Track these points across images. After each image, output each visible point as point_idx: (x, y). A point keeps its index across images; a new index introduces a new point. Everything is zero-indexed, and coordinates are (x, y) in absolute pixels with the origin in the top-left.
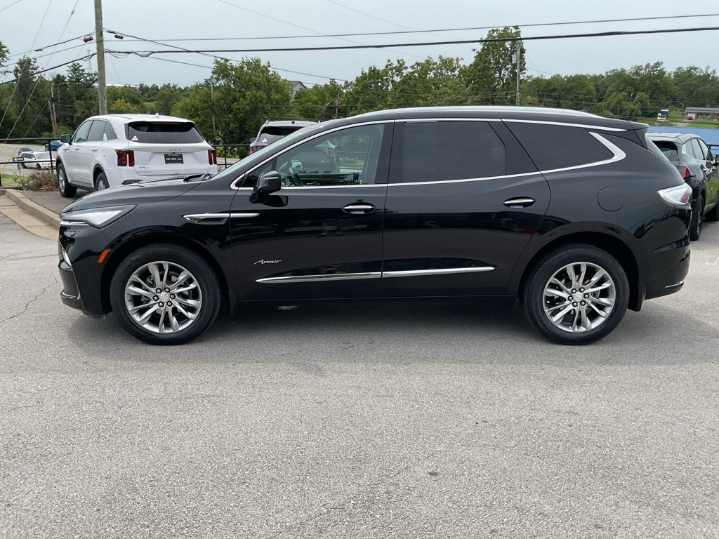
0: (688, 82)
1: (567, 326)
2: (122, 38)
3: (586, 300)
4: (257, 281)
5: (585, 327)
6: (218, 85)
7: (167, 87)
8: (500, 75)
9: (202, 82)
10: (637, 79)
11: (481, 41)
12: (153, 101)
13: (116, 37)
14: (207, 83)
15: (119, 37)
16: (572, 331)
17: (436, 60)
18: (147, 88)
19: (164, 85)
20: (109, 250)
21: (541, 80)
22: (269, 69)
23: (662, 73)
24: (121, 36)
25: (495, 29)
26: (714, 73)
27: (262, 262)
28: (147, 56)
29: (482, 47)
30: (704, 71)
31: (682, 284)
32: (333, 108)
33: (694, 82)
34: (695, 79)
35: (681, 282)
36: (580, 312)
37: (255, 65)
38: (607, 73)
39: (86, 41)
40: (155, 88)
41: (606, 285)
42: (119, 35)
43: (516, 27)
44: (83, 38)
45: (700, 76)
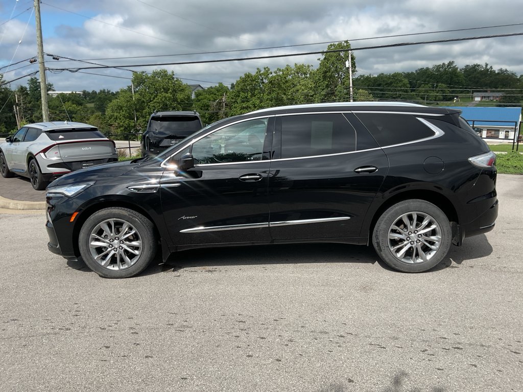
0: (473, 76)
1: (408, 259)
2: (58, 59)
3: (420, 239)
4: (181, 231)
5: (422, 259)
6: (137, 89)
7: (103, 92)
8: (338, 75)
9: (126, 88)
10: (437, 75)
11: (323, 53)
12: (93, 102)
13: (54, 58)
14: (130, 89)
15: (56, 59)
16: (412, 262)
17: (293, 66)
18: (89, 93)
19: (101, 91)
20: (78, 213)
21: (369, 78)
22: (174, 76)
23: (455, 69)
24: (57, 58)
25: (332, 43)
26: (492, 68)
27: (184, 218)
28: (76, 71)
29: (324, 57)
30: (484, 67)
31: (494, 225)
32: (221, 103)
33: (478, 75)
34: (478, 73)
35: (493, 224)
36: (417, 249)
37: (164, 74)
38: (416, 71)
39: (31, 62)
40: (94, 93)
41: (433, 227)
42: (56, 57)
43: (346, 42)
44: (29, 60)
45: (481, 71)
